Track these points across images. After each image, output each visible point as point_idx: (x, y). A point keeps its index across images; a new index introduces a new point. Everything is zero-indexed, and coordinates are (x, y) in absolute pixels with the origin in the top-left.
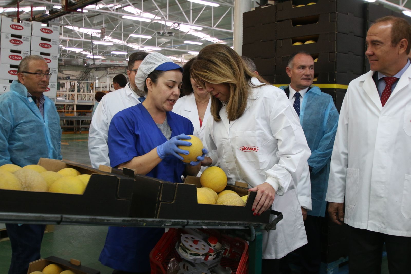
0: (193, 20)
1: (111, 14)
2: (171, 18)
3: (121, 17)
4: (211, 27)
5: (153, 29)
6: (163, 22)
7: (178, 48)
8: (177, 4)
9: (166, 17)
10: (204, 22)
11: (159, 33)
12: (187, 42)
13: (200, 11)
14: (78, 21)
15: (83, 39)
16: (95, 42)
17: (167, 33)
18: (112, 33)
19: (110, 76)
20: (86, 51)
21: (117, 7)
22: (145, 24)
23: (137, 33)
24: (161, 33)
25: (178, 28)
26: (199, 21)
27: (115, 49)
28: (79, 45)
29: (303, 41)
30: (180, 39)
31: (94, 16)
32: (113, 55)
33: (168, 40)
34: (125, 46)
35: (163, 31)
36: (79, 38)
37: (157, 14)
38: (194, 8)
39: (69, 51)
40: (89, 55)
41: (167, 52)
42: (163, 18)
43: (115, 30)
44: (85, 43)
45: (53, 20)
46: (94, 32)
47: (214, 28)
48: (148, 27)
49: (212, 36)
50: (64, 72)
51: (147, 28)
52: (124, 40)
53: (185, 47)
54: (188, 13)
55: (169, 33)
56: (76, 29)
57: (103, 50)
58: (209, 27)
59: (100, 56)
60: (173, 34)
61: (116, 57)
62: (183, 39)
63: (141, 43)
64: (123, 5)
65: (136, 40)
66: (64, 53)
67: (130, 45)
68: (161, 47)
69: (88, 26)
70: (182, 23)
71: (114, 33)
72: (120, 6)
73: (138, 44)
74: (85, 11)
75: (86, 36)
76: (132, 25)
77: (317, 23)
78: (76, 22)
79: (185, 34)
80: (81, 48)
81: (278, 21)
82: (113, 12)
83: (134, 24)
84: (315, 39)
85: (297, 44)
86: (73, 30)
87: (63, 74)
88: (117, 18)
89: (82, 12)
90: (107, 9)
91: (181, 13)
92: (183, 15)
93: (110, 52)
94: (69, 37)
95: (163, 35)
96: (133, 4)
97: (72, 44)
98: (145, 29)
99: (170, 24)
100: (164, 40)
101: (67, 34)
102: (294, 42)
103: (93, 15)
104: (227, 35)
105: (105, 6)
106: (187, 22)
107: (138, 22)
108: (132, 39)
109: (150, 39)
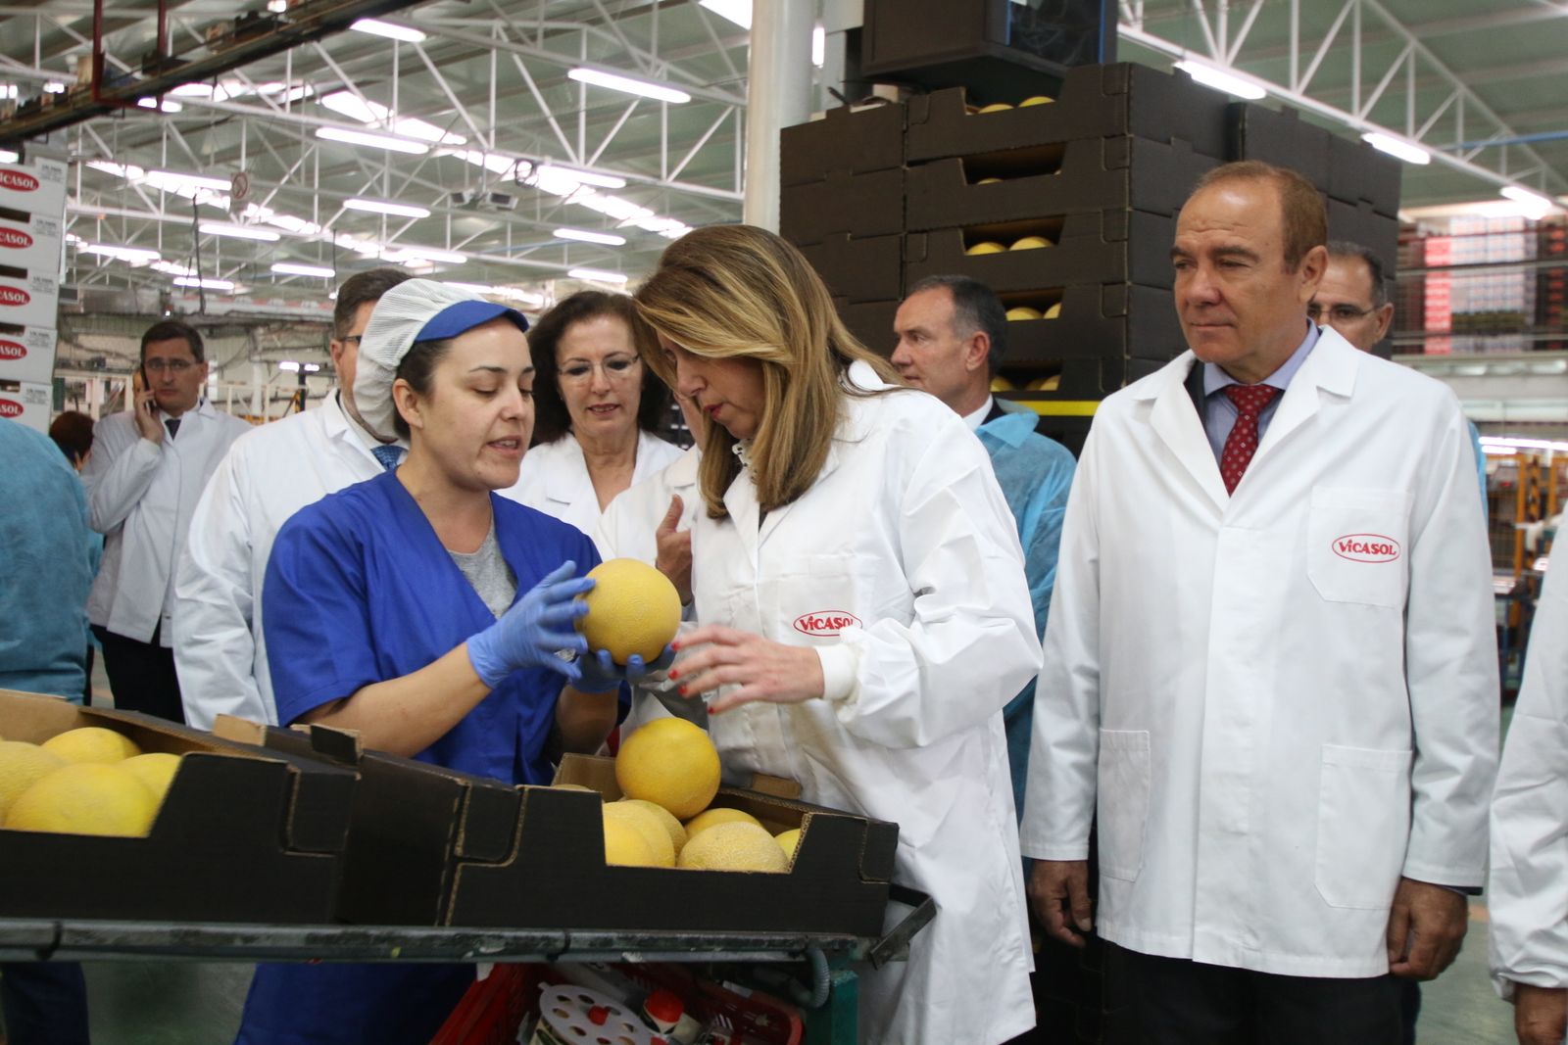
0: (590, 152)
1: (273, 120)
2: (505, 139)
3: (311, 132)
4: (659, 177)
5: (437, 183)
6: (474, 157)
7: (532, 256)
8: (527, 89)
9: (486, 135)
10: (630, 161)
11: (458, 197)
12: (564, 233)
13: (619, 117)
14: (144, 144)
15: (160, 215)
16: (209, 228)
17: (488, 198)
18: (274, 192)
19: (264, 357)
20: (171, 261)
21: (296, 94)
22: (404, 161)
23: (371, 194)
24: (467, 198)
25: (529, 182)
26: (614, 156)
27: (285, 255)
28: (146, 237)
29: (1007, 240)
30: (539, 222)
31: (207, 126)
32: (279, 277)
33: (493, 226)
34: (326, 244)
35: (472, 191)
36: (145, 208)
37: (452, 125)
38: (596, 105)
39: (104, 258)
40: (183, 274)
41: (487, 269)
42: (473, 142)
43: (289, 182)
44: (170, 228)
45: (42, 138)
46: (206, 189)
47: (669, 181)
48: (415, 173)
49: (661, 212)
50: (83, 340)
51: (412, 178)
52: (322, 222)
53: (556, 251)
54: (569, 123)
55: (496, 198)
56: (134, 174)
57: (239, 258)
58: (649, 180)
59: (228, 279)
60: (514, 203)
61: (290, 284)
62: (551, 220)
63: (389, 236)
64: (319, 88)
65: (368, 224)
66: (86, 267)
67: (345, 241)
68: (464, 249)
69: (182, 163)
70: (548, 159)
71: (282, 193)
72: (309, 92)
73: (375, 238)
74: (168, 106)
75: (174, 202)
76: (353, 165)
77: (1058, 173)
78: (135, 146)
79: (557, 203)
80: (153, 246)
81: (911, 164)
82: (279, 113)
83: (362, 162)
84: (1050, 232)
85: (984, 249)
86: (123, 180)
87: (79, 346)
88: (296, 136)
89: (158, 110)
90: (257, 100)
91: (545, 123)
92: (551, 131)
93: (268, 267)
94: (105, 203)
95: (474, 205)
96: (358, 85)
97: (116, 230)
98: (403, 180)
99: (501, 164)
100: (476, 224)
101: (98, 195)
102: (972, 241)
103: (198, 124)
104: (716, 210)
105: (250, 90)
106: (566, 158)
107: (377, 155)
108: (352, 219)
109: (421, 221)
